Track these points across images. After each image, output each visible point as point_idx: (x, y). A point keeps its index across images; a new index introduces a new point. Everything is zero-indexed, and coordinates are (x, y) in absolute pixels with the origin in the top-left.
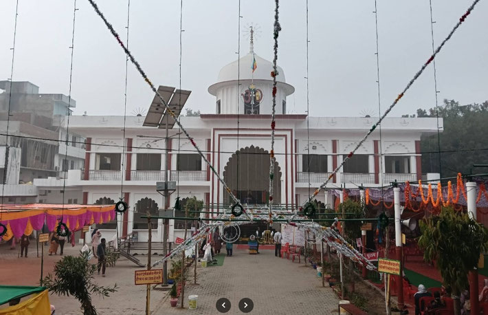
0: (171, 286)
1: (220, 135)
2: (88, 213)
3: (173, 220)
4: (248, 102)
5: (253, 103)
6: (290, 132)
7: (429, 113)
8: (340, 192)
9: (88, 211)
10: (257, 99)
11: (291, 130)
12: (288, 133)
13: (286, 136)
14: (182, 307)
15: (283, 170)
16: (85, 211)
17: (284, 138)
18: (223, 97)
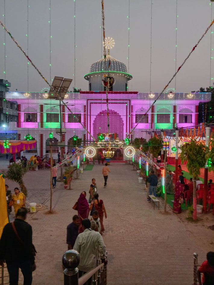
0: (64, 180)
1: (91, 103)
2: (22, 144)
3: (67, 147)
7: (206, 90)
8: (153, 133)
9: (21, 143)
10: (111, 82)
11: (130, 100)
12: (128, 102)
14: (70, 189)
15: (125, 122)
16: (20, 143)
17: (126, 105)
18: (92, 82)
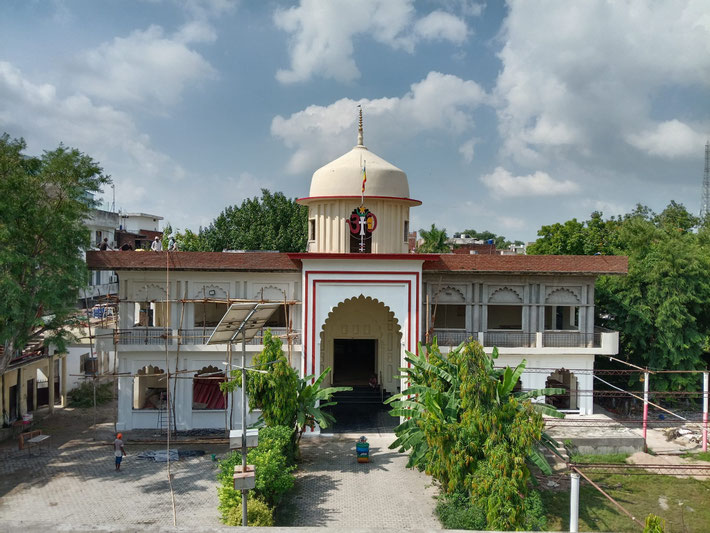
1: (315, 281)
4: (356, 231)
5: (362, 233)
6: (415, 276)
10: (369, 227)
11: (417, 274)
12: (413, 279)
13: (409, 282)
15: (404, 330)
17: (407, 285)
18: (319, 217)
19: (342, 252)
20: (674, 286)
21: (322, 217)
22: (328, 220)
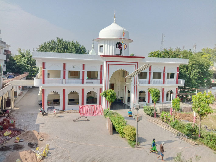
1: (109, 64)
13: (135, 65)
18: (105, 45)
19: (113, 55)
20: (195, 68)
21: (106, 45)
22: (108, 46)
